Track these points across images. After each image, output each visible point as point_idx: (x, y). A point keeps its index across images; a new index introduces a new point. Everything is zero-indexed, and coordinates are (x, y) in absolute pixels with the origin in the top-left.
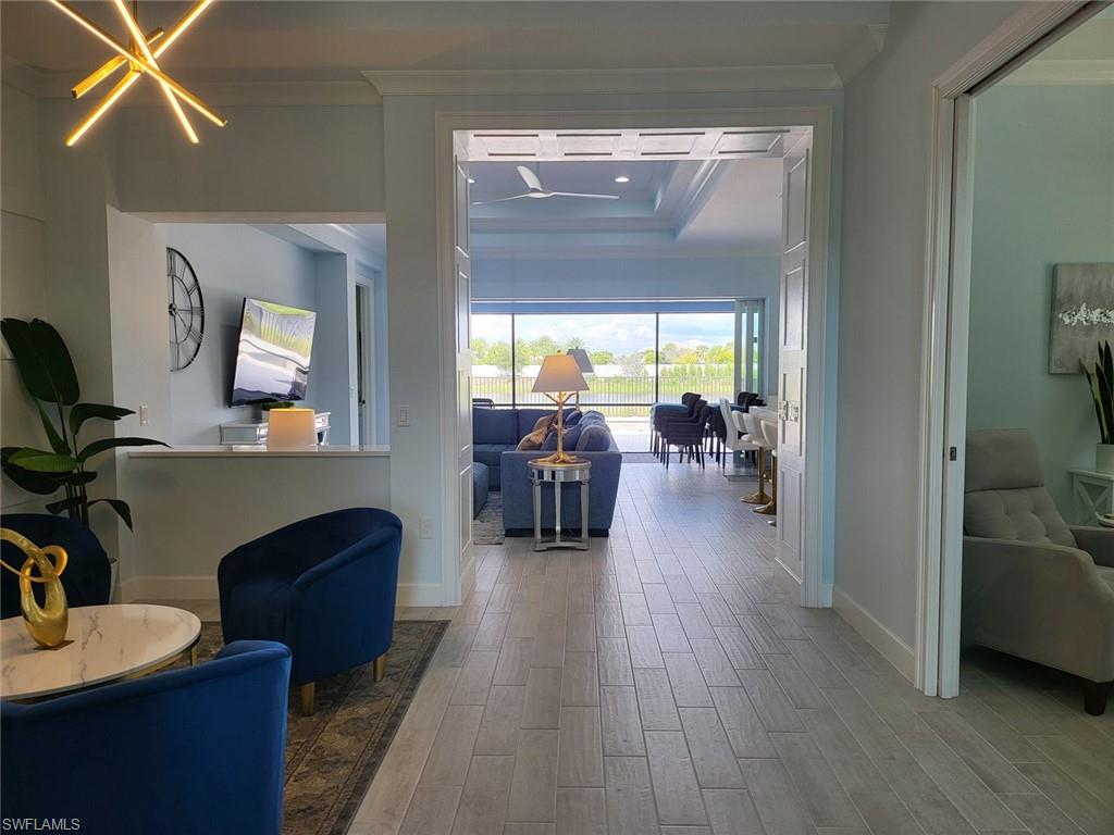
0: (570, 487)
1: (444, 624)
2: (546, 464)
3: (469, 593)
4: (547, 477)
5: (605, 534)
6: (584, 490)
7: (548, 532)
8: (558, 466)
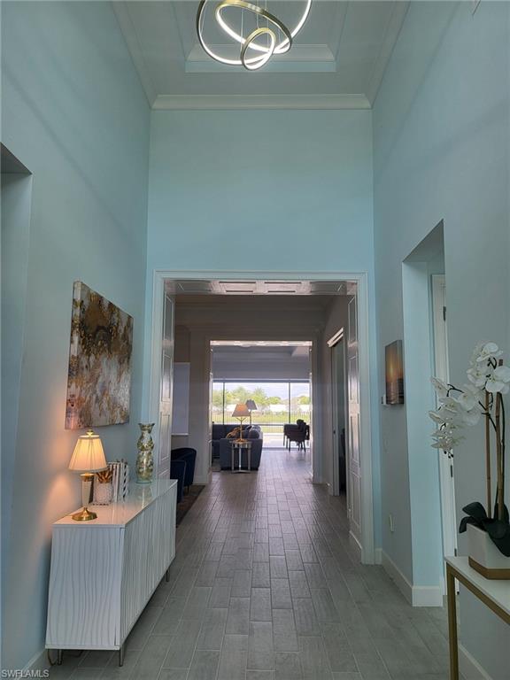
0: (244, 450)
1: (204, 486)
2: (236, 442)
3: (210, 481)
4: (236, 446)
5: (257, 469)
6: (249, 451)
7: (237, 468)
8: (241, 443)
